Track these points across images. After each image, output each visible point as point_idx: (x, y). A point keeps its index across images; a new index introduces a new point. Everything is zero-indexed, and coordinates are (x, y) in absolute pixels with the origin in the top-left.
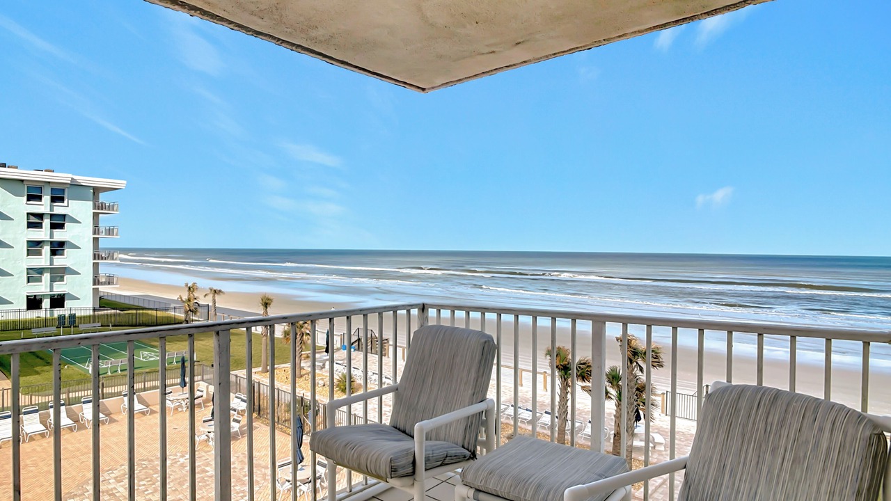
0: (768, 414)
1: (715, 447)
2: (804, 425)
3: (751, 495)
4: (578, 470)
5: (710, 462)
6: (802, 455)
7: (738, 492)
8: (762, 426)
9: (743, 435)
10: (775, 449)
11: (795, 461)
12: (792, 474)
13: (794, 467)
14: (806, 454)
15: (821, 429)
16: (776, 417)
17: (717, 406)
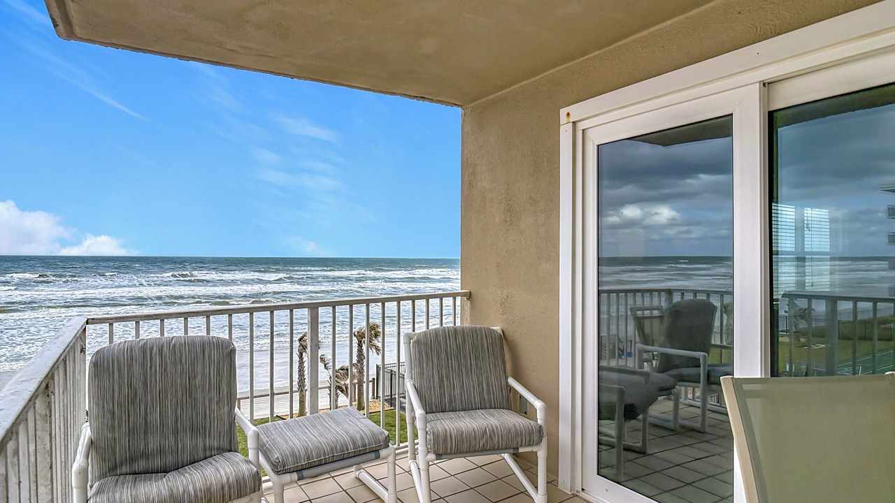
0: (456, 339)
1: (433, 367)
2: (474, 339)
3: (461, 385)
5: (433, 377)
7: (454, 386)
8: (455, 347)
9: (447, 355)
11: (476, 358)
12: (477, 365)
13: (476, 361)
14: (479, 353)
15: (482, 339)
16: (460, 339)
17: (426, 344)
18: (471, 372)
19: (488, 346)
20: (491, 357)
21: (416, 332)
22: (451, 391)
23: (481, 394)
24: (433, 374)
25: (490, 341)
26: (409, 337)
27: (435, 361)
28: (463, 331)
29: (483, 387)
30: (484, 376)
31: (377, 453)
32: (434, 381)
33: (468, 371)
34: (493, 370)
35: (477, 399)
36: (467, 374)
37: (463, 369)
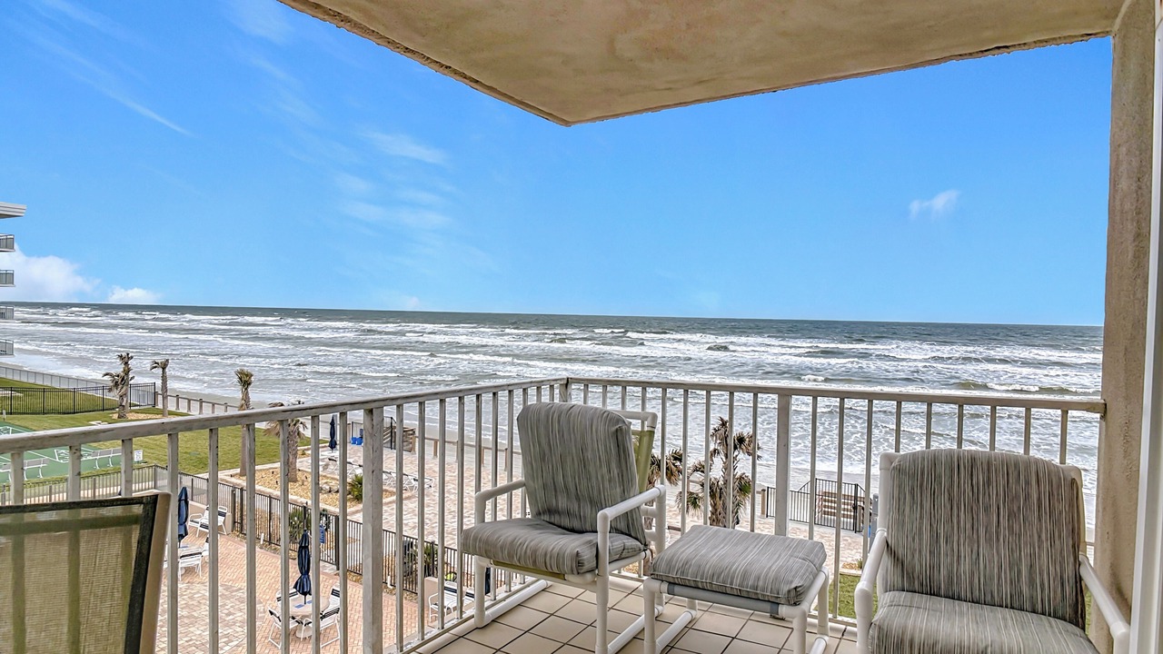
0: (972, 475)
1: (921, 518)
2: (1011, 481)
3: (974, 557)
4: (780, 555)
5: (920, 533)
6: (1015, 509)
7: (959, 557)
8: (968, 489)
9: (951, 500)
10: (987, 509)
11: (1011, 515)
12: (1011, 529)
13: (1011, 522)
14: (1019, 508)
15: (1028, 483)
16: (980, 477)
17: (913, 476)
18: (998, 540)
19: (1039, 499)
20: (1045, 517)
21: (902, 453)
22: (952, 564)
23: (1015, 582)
24: (920, 529)
25: (1045, 488)
26: (887, 458)
27: (927, 505)
28: (989, 464)
29: (1019, 572)
30: (1026, 551)
31: (775, 606)
32: (920, 540)
33: (991, 539)
34: (1045, 545)
35: (1006, 589)
36: (988, 540)
37: (982, 531)
